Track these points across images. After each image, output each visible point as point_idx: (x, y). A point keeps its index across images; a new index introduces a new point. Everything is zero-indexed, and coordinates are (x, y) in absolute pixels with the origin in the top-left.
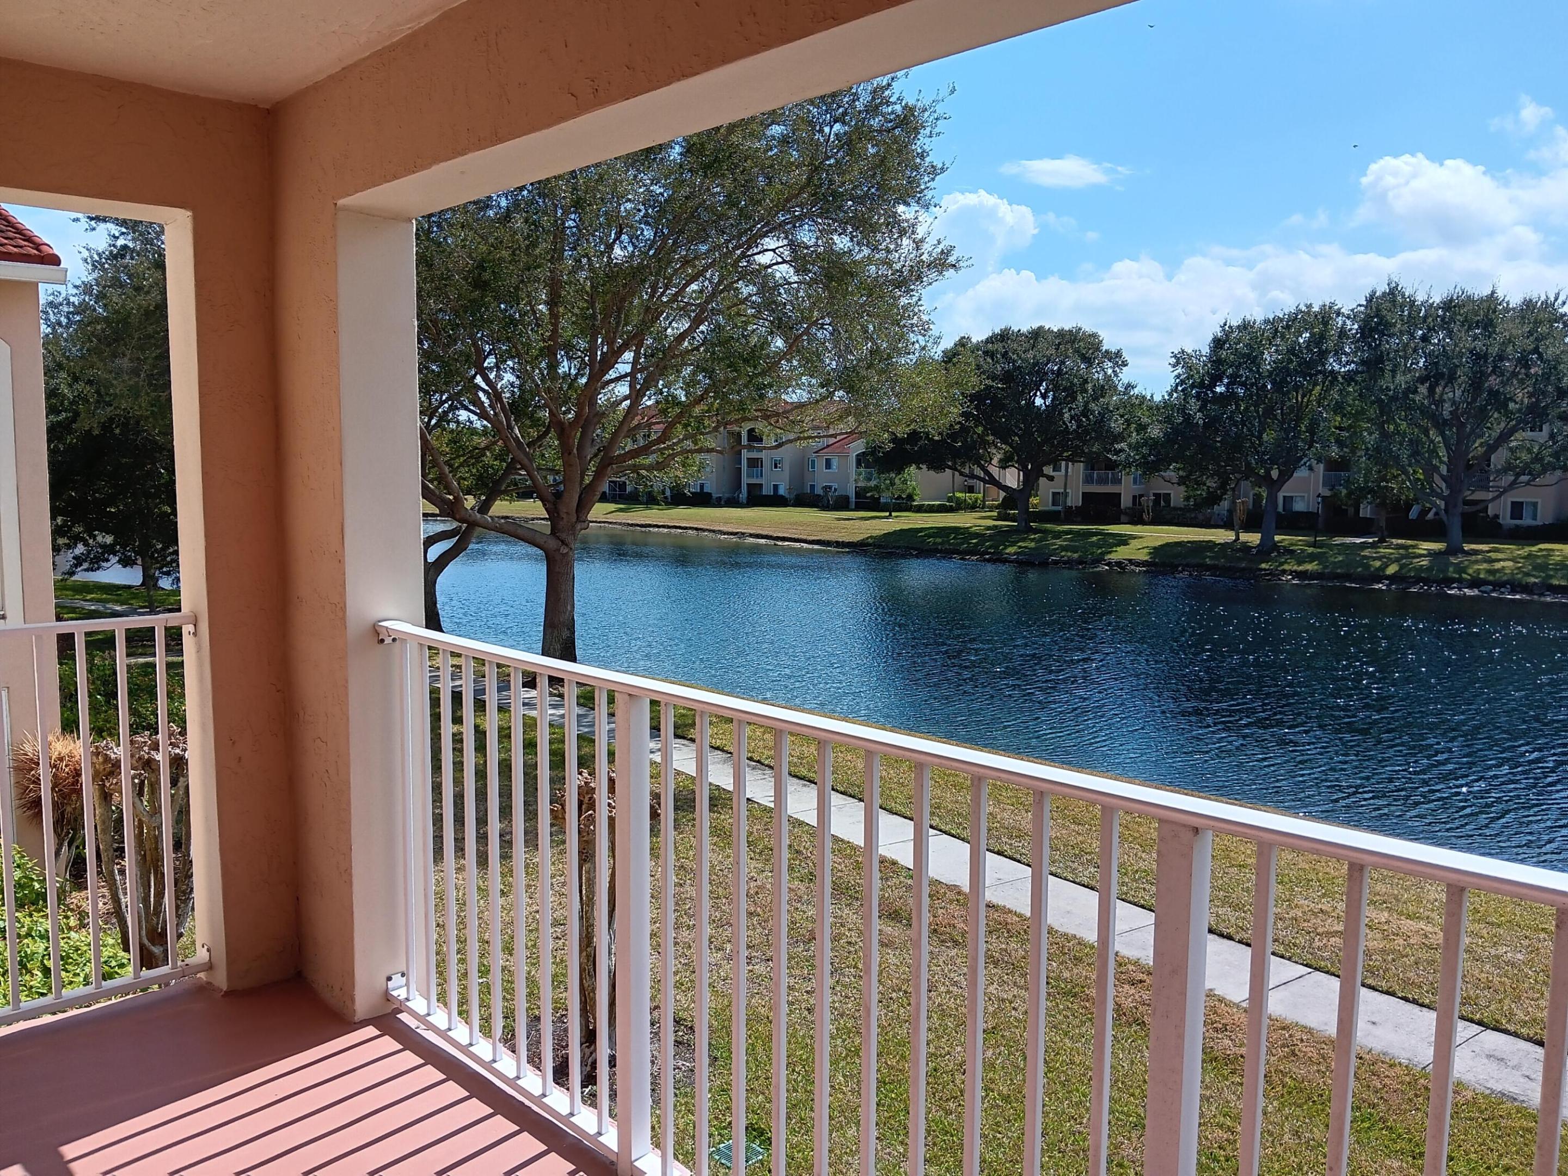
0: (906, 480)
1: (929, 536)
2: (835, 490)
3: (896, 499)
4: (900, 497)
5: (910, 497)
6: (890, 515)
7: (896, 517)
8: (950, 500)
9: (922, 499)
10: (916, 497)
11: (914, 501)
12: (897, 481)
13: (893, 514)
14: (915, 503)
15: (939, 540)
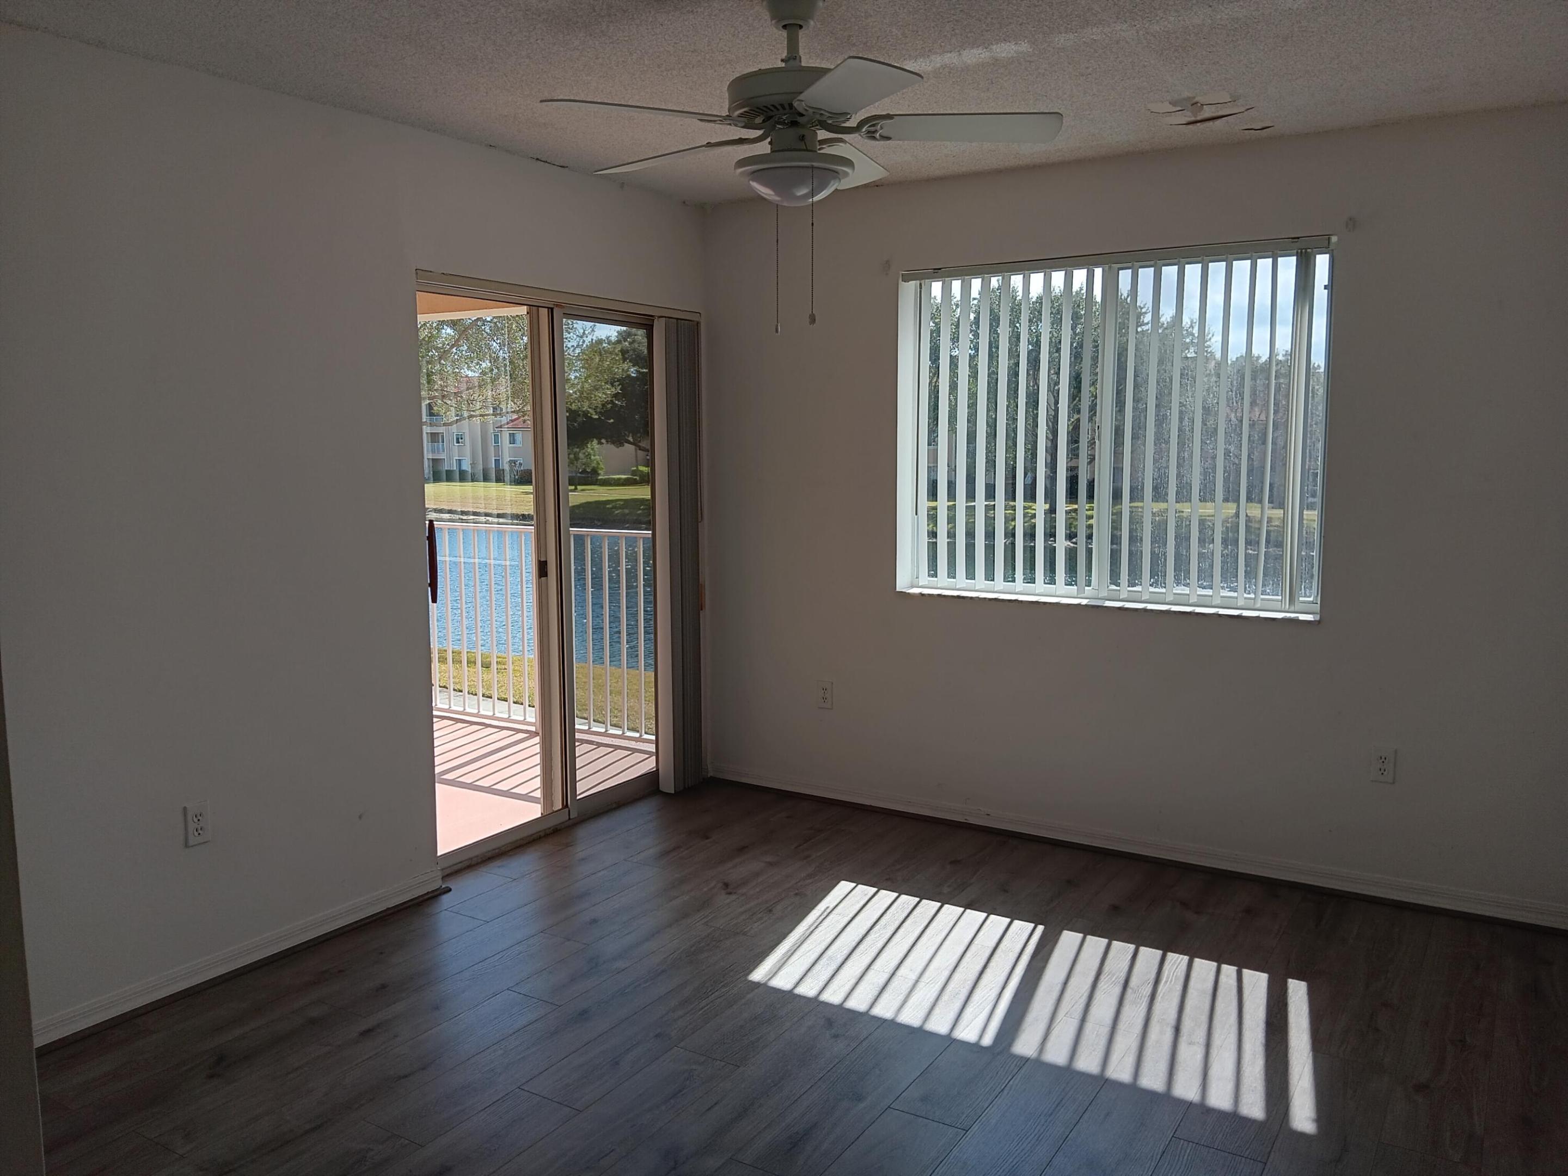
0: (589, 454)
1: (615, 507)
2: (520, 464)
3: (580, 473)
4: (584, 471)
5: (595, 472)
6: (576, 489)
7: (583, 490)
8: (634, 473)
9: (606, 473)
10: (600, 472)
11: (599, 474)
12: (581, 455)
13: (579, 488)
14: (600, 477)
15: (627, 511)
